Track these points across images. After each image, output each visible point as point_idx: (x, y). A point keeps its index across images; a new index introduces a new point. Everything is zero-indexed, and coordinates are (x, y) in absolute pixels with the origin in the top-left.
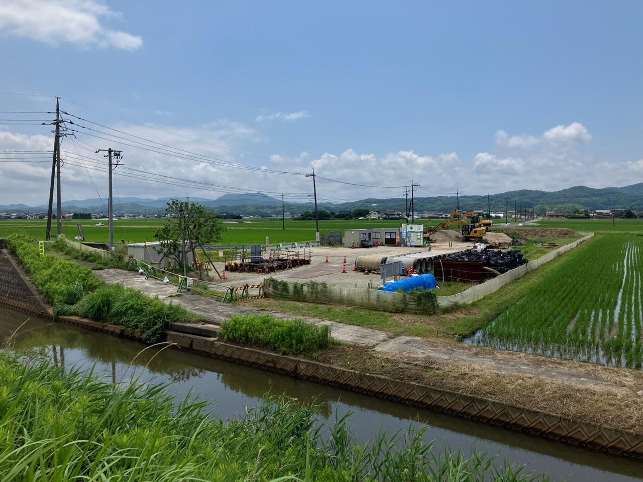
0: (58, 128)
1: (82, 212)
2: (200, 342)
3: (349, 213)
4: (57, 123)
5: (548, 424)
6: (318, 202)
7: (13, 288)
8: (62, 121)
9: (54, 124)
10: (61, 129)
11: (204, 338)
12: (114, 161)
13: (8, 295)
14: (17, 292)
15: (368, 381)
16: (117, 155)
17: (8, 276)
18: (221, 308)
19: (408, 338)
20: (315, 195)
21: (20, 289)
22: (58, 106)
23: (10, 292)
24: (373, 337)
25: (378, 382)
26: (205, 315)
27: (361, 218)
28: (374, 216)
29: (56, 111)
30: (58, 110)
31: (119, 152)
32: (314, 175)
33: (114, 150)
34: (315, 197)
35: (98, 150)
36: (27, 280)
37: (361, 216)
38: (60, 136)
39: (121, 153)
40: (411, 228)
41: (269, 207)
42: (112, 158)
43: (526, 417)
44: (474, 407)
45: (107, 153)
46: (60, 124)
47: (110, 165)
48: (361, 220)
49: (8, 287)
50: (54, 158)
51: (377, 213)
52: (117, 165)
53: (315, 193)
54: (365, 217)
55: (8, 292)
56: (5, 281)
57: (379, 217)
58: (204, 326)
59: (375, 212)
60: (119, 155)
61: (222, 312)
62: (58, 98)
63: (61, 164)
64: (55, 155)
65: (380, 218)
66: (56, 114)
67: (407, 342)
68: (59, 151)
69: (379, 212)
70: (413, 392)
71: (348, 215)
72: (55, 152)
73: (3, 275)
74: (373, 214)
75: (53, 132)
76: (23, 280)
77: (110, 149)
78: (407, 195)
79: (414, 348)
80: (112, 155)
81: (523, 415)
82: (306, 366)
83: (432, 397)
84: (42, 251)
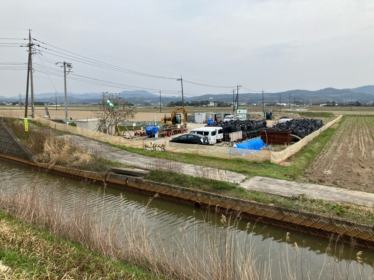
0: (30, 49)
1: (39, 101)
2: (132, 180)
3: (197, 103)
4: (30, 45)
5: (360, 230)
6: (184, 96)
7: (10, 146)
8: (33, 45)
9: (28, 46)
10: (32, 49)
11: (135, 178)
12: (67, 70)
13: (7, 151)
14: (13, 149)
15: (242, 204)
16: (69, 66)
17: (6, 139)
18: (142, 159)
19: (261, 178)
20: (182, 92)
21: (15, 147)
22: (30, 35)
23: (8, 149)
24: (239, 177)
25: (249, 205)
26: (133, 163)
27: (204, 106)
28: (212, 104)
29: (29, 38)
30: (30, 37)
31: (70, 64)
32: (182, 80)
33: (67, 63)
34: (183, 93)
35: (57, 63)
36: (19, 142)
37: (204, 105)
38: (31, 54)
39: (71, 65)
40: (239, 111)
41: (149, 99)
42: (66, 68)
43: (346, 226)
44: (311, 220)
45: (63, 65)
46: (32, 47)
47: (65, 72)
48: (204, 107)
49: (7, 145)
50: (29, 67)
51: (213, 103)
52: (69, 72)
53: (182, 90)
54: (206, 105)
55: (7, 149)
56: (4, 142)
57: (214, 105)
58: (134, 170)
59: (212, 102)
60: (70, 66)
61: (143, 162)
62: (30, 30)
63: (33, 71)
64: (29, 66)
65: (216, 106)
66: (29, 40)
67: (261, 180)
68: (31, 63)
69: (214, 102)
70: (271, 210)
71: (196, 104)
72: (29, 63)
73: (3, 138)
74: (211, 103)
75: (28, 51)
76: (16, 142)
77: (64, 62)
78: (234, 92)
79: (266, 183)
80: (66, 66)
81: (344, 225)
82: (201, 195)
83: (284, 214)
84: (26, 124)
